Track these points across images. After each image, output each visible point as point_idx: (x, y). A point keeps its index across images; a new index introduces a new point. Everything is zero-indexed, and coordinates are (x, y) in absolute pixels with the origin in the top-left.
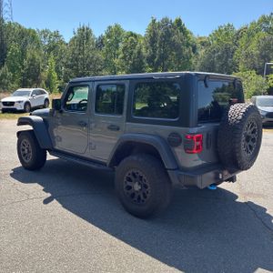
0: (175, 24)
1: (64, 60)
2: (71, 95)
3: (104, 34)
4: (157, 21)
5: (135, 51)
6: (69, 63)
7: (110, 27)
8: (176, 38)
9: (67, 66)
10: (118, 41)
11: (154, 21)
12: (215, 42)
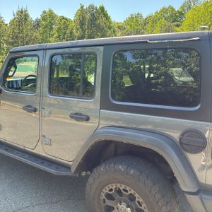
0: (100, 11)
1: (5, 38)
2: (13, 69)
3: (40, 18)
4: (85, 8)
5: (68, 32)
6: (10, 40)
7: (44, 12)
8: (101, 21)
9: (8, 43)
10: (52, 24)
11: (82, 7)
12: (129, 27)
